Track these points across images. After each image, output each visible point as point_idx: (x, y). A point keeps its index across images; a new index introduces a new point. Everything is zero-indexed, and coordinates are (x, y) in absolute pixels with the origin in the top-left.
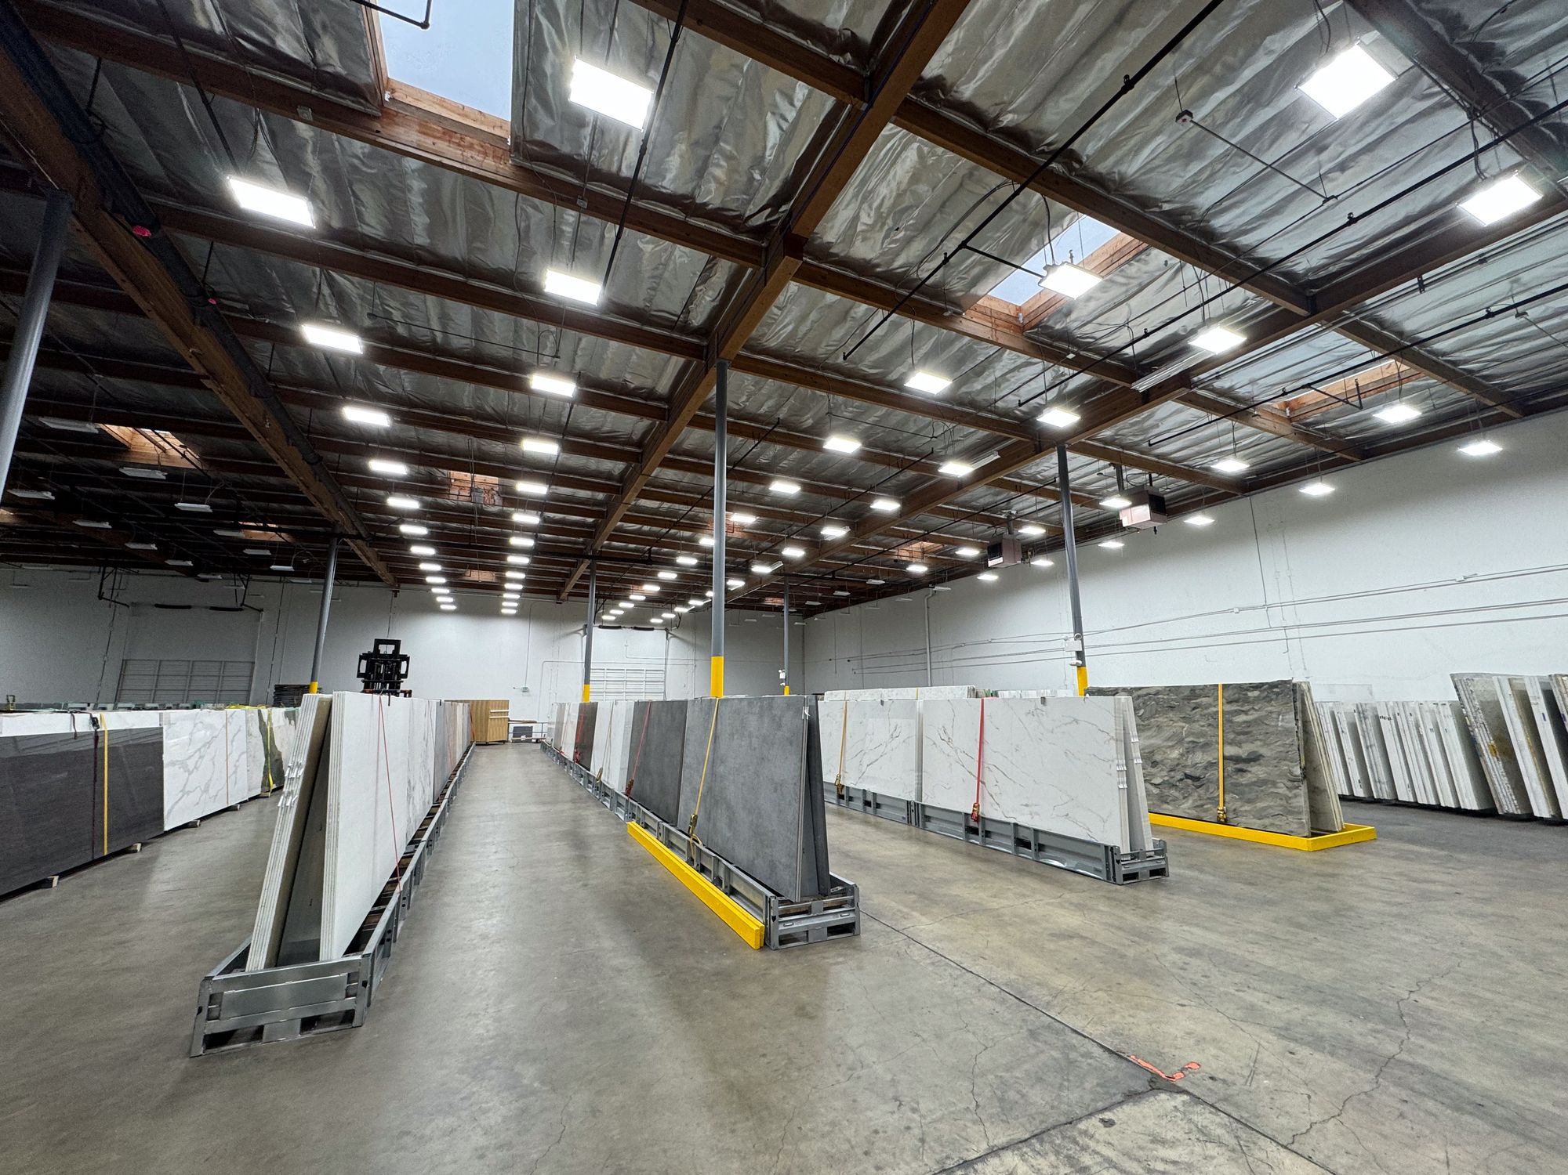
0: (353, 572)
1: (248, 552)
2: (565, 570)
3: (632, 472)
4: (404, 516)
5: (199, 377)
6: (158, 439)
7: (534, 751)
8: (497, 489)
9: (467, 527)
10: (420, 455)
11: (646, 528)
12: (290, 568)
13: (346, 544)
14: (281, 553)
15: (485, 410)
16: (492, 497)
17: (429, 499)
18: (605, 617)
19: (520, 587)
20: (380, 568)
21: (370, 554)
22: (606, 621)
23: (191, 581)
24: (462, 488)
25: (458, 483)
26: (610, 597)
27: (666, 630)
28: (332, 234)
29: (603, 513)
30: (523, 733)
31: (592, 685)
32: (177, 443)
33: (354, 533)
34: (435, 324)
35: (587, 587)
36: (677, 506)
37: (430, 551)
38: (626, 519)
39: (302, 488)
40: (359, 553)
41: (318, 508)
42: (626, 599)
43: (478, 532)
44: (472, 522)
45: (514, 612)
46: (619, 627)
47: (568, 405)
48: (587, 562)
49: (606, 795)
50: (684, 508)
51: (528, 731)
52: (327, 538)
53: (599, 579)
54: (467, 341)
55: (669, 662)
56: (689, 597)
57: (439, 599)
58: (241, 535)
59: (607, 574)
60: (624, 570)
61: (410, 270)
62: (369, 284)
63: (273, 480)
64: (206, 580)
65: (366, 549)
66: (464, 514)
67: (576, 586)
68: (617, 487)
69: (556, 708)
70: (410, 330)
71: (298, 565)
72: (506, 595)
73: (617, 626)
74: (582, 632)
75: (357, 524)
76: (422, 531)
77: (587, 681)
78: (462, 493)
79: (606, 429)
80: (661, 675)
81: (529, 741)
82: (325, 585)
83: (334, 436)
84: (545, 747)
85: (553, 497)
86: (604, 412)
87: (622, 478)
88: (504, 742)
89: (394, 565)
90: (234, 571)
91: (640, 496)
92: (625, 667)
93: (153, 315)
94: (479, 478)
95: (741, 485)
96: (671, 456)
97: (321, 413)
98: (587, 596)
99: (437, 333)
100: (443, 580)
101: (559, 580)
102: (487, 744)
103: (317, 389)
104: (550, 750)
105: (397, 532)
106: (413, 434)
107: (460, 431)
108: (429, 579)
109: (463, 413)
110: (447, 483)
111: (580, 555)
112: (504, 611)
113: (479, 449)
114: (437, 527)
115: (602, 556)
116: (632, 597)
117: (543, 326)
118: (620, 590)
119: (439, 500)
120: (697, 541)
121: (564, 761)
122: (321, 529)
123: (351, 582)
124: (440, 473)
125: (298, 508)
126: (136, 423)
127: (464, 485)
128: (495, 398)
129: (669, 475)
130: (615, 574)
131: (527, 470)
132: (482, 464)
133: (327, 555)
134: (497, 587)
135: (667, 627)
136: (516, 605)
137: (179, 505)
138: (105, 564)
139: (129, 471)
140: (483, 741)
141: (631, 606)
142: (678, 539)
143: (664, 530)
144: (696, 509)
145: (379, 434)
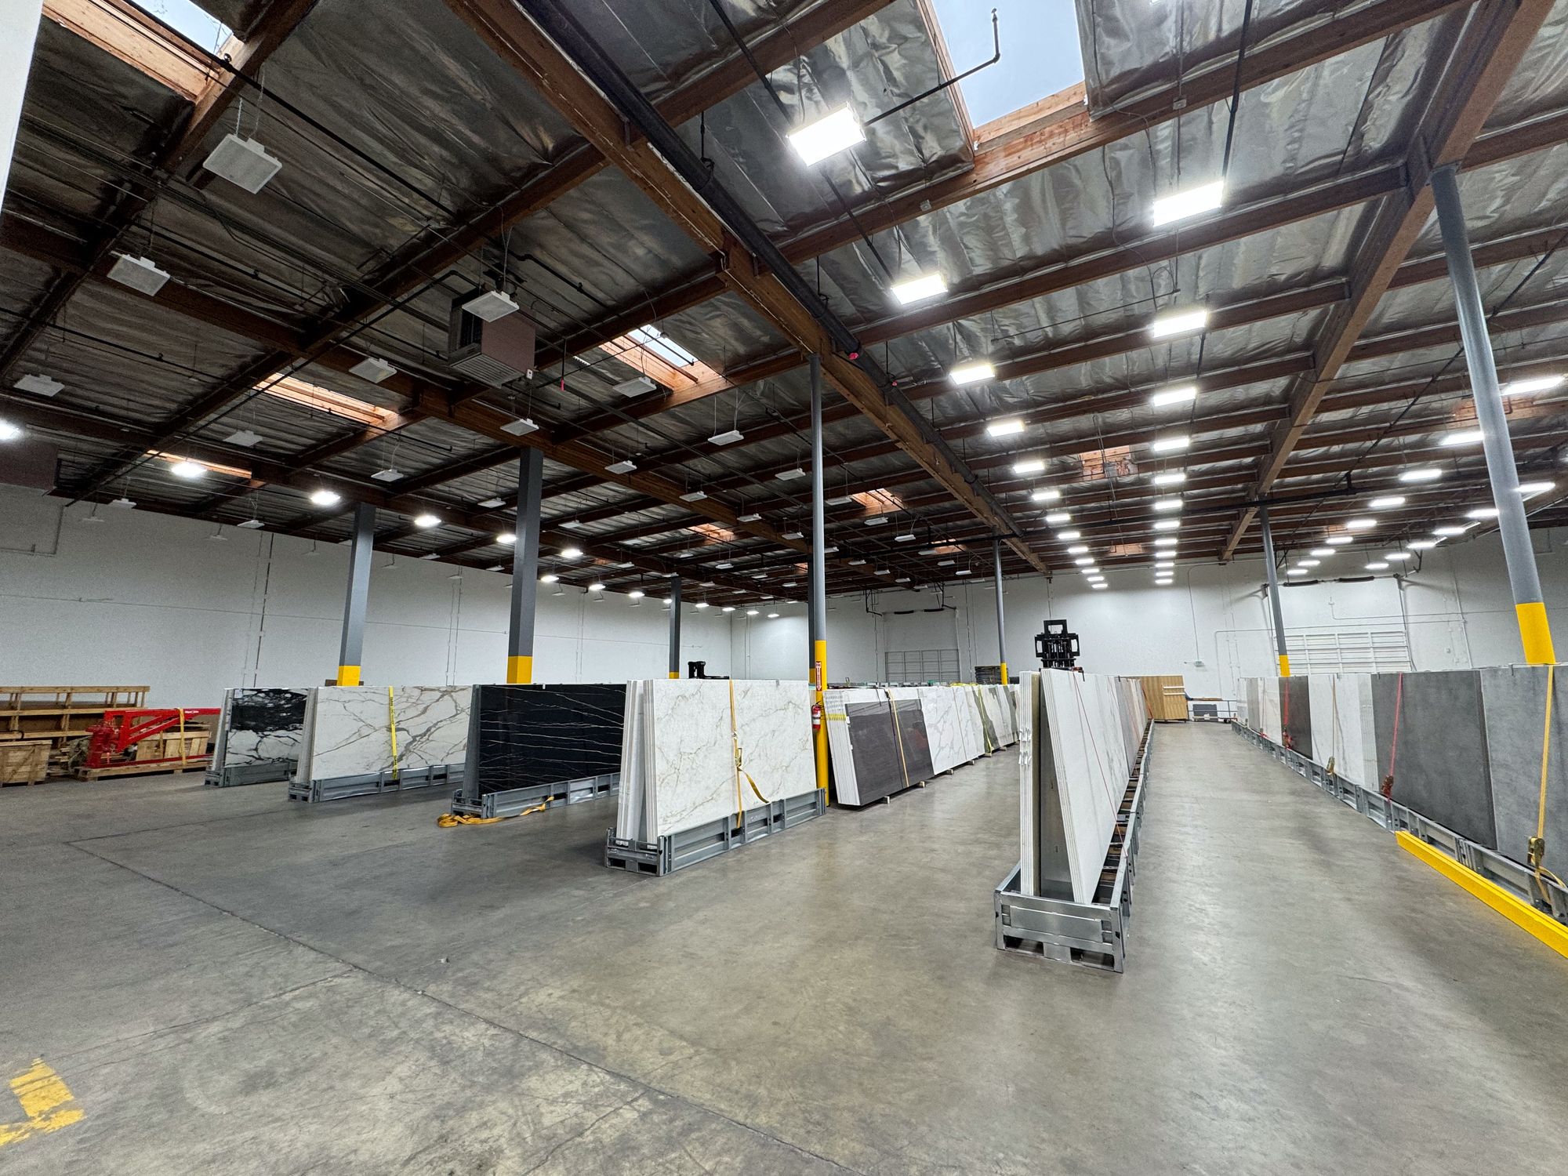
0: (1016, 567)
1: (941, 564)
2: (1225, 525)
3: (1301, 384)
4: (1045, 509)
5: (893, 443)
6: (879, 496)
7: (1225, 732)
8: (1129, 457)
9: (1105, 504)
10: (1051, 448)
11: (1336, 448)
12: (968, 572)
13: (1005, 544)
14: (961, 560)
15: (1103, 382)
16: (1126, 467)
17: (1065, 486)
18: (1290, 572)
19: (1173, 554)
20: (1033, 560)
21: (1025, 549)
22: (1294, 577)
23: (910, 592)
24: (1093, 467)
25: (1089, 463)
26: (1294, 547)
27: (1396, 576)
28: (955, 290)
29: (1266, 448)
30: (1205, 712)
31: (1290, 656)
32: (888, 495)
33: (1008, 532)
34: (1045, 322)
35: (1260, 540)
36: (1385, 406)
37: (1076, 535)
38: (1302, 444)
39: (967, 505)
40: (1015, 549)
41: (980, 518)
42: (1321, 544)
43: (1117, 506)
44: (1109, 497)
45: (1170, 581)
46: (1316, 582)
47: (1198, 339)
48: (1254, 510)
49: (1346, 791)
50: (1401, 405)
51: (1213, 710)
52: (990, 541)
53: (1274, 527)
54: (1078, 322)
55: (1411, 620)
56: (1434, 525)
57: (1090, 579)
58: (934, 552)
59: (1283, 519)
60: (1310, 510)
61: (1016, 284)
62: (988, 315)
63: (947, 504)
64: (918, 591)
65: (1020, 544)
66: (1099, 492)
67: (1242, 541)
68: (1283, 410)
69: (1244, 684)
70: (1024, 338)
71: (973, 568)
72: (1159, 565)
73: (1312, 579)
74: (1260, 594)
75: (1011, 524)
76: (1066, 517)
77: (1282, 650)
78: (1095, 472)
79: (1252, 346)
80: (1401, 640)
81: (1216, 721)
82: (996, 581)
83: (982, 455)
84: (1238, 728)
85: (1197, 447)
86: (1246, 327)
87: (1286, 395)
88: (1185, 720)
89: (1044, 554)
90: (935, 581)
91: (1319, 411)
92: (1336, 631)
93: (865, 411)
94: (1109, 451)
95: (1514, 338)
96: (1363, 342)
97: (969, 440)
98: (1261, 550)
99: (1047, 329)
100: (1091, 561)
101: (1218, 538)
102: (1166, 722)
103: (966, 421)
104: (1247, 732)
105: (1043, 523)
106: (1041, 430)
107: (1085, 412)
108: (1078, 562)
109: (1083, 394)
110: (1079, 466)
111: (1243, 504)
112: (1158, 582)
113: (1105, 423)
114: (1078, 511)
115: (1273, 499)
116: (1330, 541)
117: (1154, 266)
118: (1308, 535)
119: (1075, 485)
120: (1434, 443)
121: (1270, 746)
122: (983, 536)
123: (1013, 576)
124: (1070, 459)
125: (966, 522)
126: (866, 489)
127: (1095, 465)
128: (1113, 366)
129: (1365, 367)
130: (1297, 517)
131: (1159, 427)
132: (1111, 437)
133: (992, 555)
134: (1146, 558)
135: (1398, 573)
136: (1171, 573)
137: (897, 539)
138: (866, 588)
139: (870, 523)
140: (1162, 719)
141: (1331, 552)
142: (1395, 449)
143: (1369, 444)
144: (1423, 399)
145: (1016, 442)
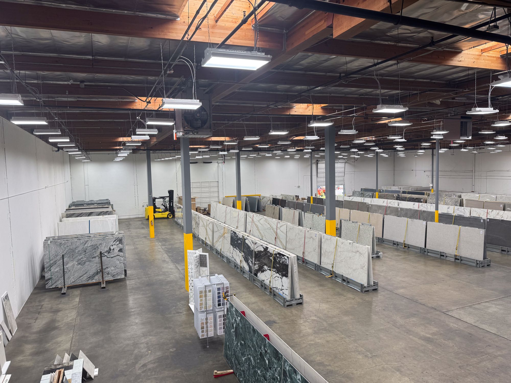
80: (343, 178)
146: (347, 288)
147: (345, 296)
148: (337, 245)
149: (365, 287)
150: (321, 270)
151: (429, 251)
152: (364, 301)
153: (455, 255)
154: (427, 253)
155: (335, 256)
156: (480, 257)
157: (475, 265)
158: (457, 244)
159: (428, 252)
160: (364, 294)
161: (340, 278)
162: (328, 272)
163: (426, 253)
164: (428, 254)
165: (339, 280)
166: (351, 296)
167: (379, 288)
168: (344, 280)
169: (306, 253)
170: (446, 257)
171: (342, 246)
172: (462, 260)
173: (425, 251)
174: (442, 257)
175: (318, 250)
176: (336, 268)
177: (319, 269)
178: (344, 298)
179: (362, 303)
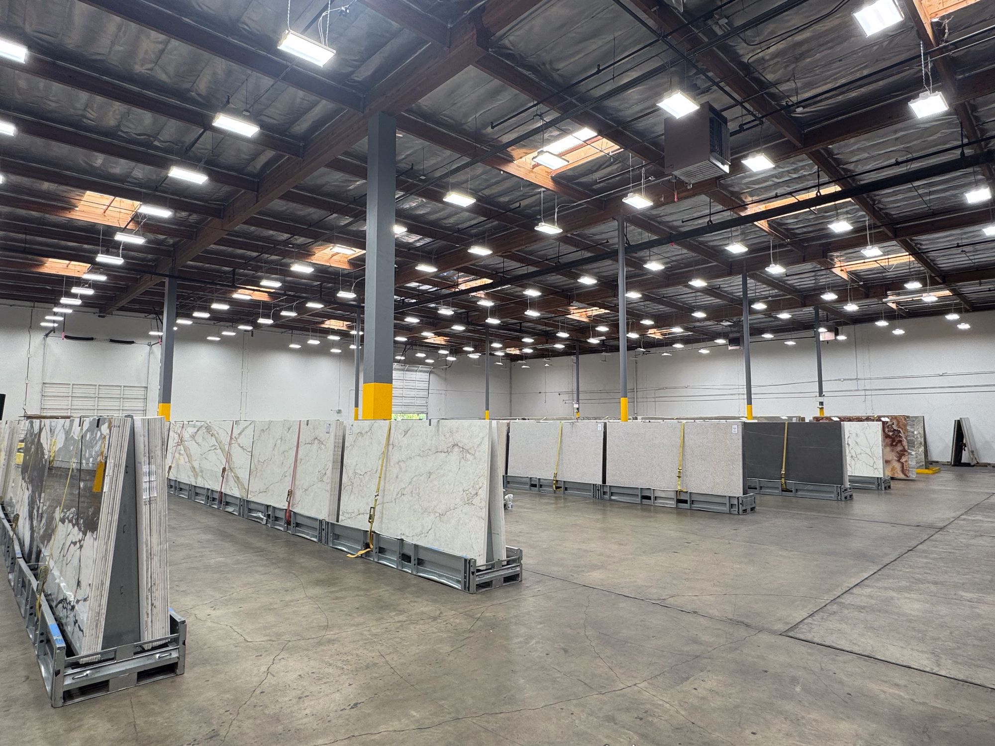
146: (415, 581)
147: (402, 612)
148: (391, 442)
149: (479, 571)
150: (337, 537)
151: (614, 490)
152: (479, 623)
153: (677, 491)
154: (610, 497)
155: (382, 482)
156: (736, 489)
157: (726, 509)
158: (680, 465)
159: (612, 494)
160: (474, 597)
161: (393, 552)
162: (356, 541)
163: (607, 497)
164: (613, 498)
165: (391, 562)
166: (423, 609)
167: (524, 575)
168: (406, 558)
169: (298, 494)
170: (656, 498)
171: (405, 441)
172: (693, 502)
173: (605, 493)
174: (646, 502)
175: (330, 474)
176: (381, 521)
177: (330, 535)
178: (397, 619)
179: (470, 631)
